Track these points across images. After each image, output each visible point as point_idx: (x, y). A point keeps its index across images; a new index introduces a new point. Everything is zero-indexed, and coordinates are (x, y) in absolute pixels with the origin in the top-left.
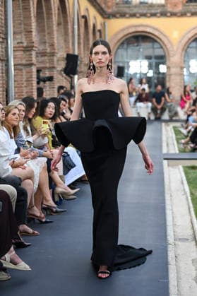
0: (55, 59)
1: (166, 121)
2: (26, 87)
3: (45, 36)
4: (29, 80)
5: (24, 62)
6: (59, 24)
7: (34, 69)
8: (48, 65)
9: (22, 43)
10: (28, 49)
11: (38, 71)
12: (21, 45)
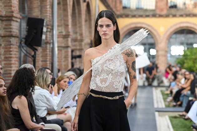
0: (83, 43)
1: (155, 87)
2: (64, 61)
3: (76, 28)
4: (66, 57)
5: (63, 45)
6: (86, 21)
7: (70, 50)
8: (78, 48)
9: (62, 32)
10: (66, 37)
11: (72, 51)
12: (61, 34)
